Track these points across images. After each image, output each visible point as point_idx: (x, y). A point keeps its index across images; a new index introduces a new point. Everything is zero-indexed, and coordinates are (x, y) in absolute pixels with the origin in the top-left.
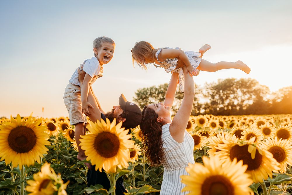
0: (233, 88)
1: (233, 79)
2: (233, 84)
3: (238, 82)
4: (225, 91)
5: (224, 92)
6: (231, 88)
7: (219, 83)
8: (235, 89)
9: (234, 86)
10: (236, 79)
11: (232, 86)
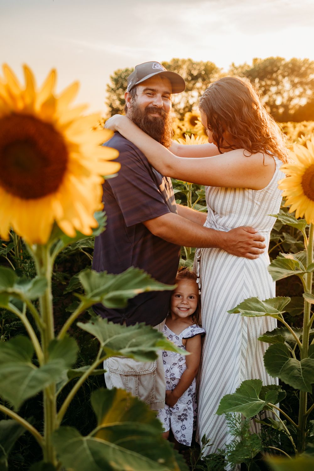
0: (277, 76)
1: (280, 60)
2: (279, 69)
3: (286, 66)
4: (263, 80)
5: (261, 82)
6: (274, 75)
8: (280, 78)
9: (280, 72)
10: (283, 59)
11: (276, 72)
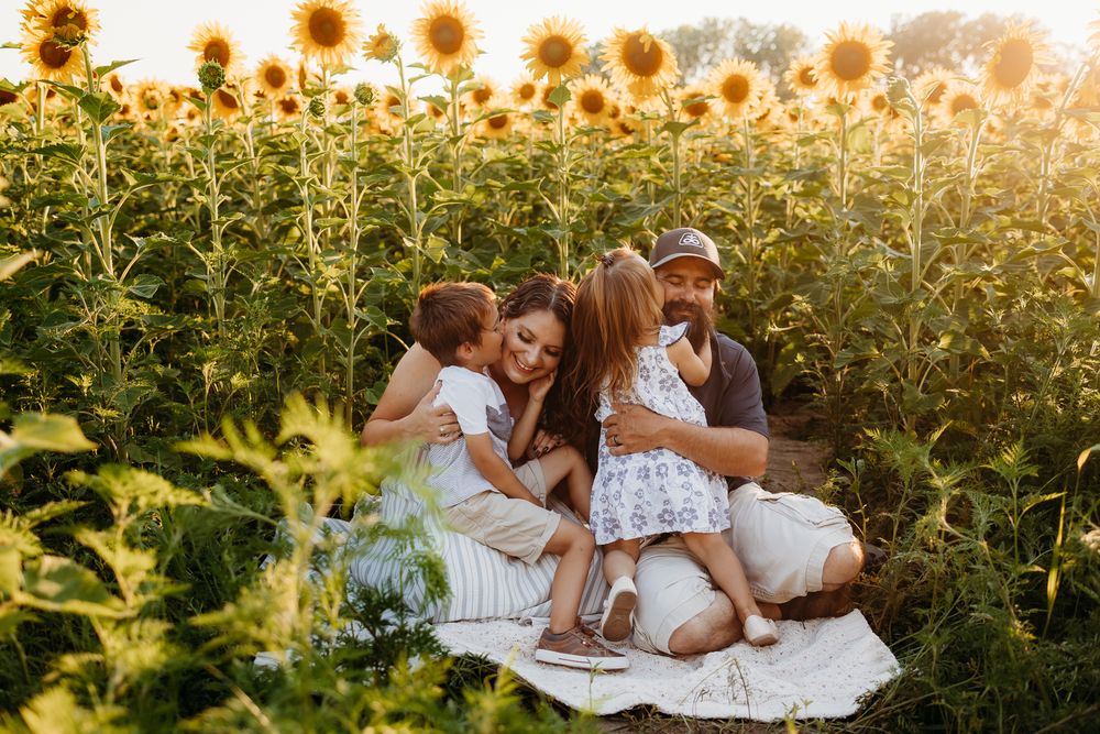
0: (949, 53)
1: (955, 16)
2: (952, 36)
3: (967, 29)
4: (914, 64)
5: (909, 67)
6: (942, 52)
7: (894, 30)
8: (955, 57)
9: (954, 42)
10: (963, 15)
11: (945, 43)
